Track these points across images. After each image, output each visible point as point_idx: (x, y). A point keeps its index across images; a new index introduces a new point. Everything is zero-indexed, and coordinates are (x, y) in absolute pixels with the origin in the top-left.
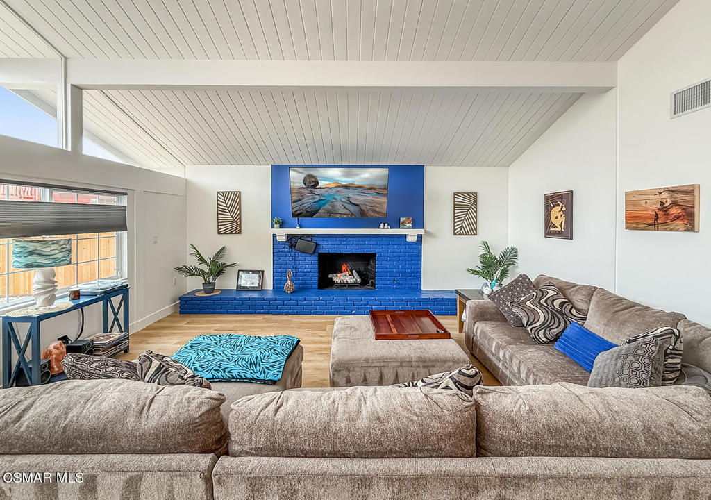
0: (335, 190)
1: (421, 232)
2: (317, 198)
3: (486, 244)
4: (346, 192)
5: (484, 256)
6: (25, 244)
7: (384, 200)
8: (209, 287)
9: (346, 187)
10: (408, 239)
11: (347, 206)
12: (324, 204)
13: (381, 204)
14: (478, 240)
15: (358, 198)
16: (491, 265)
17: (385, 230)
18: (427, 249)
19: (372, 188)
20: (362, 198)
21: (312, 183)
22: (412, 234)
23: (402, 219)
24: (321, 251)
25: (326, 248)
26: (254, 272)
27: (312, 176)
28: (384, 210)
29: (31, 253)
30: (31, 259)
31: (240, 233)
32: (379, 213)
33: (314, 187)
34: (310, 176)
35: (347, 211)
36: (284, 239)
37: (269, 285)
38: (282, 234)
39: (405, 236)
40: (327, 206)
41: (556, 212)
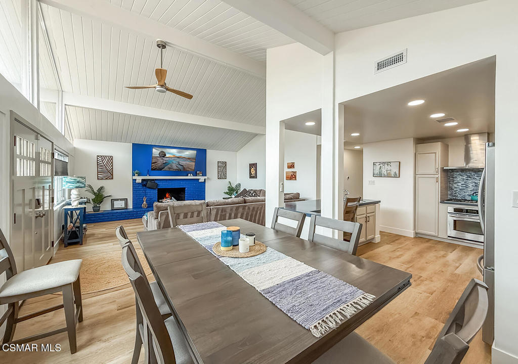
0: (173, 159)
1: (206, 177)
2: (165, 162)
3: (230, 182)
4: (178, 160)
5: (229, 187)
6: (76, 178)
7: (194, 164)
8: (96, 209)
9: (178, 157)
10: (200, 181)
11: (177, 166)
12: (167, 165)
13: (192, 165)
14: (227, 181)
15: (183, 163)
16: (231, 190)
17: (190, 177)
18: (208, 186)
19: (189, 159)
20: (184, 163)
21: (163, 155)
22: (202, 179)
23: (198, 172)
24: (159, 187)
25: (162, 186)
26: (121, 200)
27: (163, 152)
28: (193, 168)
29: (78, 182)
30: (78, 185)
31: (112, 179)
32: (191, 169)
33: (163, 157)
34: (162, 152)
35: (177, 168)
36: (140, 181)
37: (130, 206)
38: (139, 179)
39: (198, 179)
40: (169, 166)
41: (252, 169)
